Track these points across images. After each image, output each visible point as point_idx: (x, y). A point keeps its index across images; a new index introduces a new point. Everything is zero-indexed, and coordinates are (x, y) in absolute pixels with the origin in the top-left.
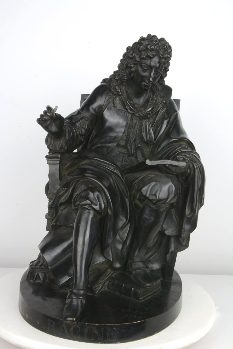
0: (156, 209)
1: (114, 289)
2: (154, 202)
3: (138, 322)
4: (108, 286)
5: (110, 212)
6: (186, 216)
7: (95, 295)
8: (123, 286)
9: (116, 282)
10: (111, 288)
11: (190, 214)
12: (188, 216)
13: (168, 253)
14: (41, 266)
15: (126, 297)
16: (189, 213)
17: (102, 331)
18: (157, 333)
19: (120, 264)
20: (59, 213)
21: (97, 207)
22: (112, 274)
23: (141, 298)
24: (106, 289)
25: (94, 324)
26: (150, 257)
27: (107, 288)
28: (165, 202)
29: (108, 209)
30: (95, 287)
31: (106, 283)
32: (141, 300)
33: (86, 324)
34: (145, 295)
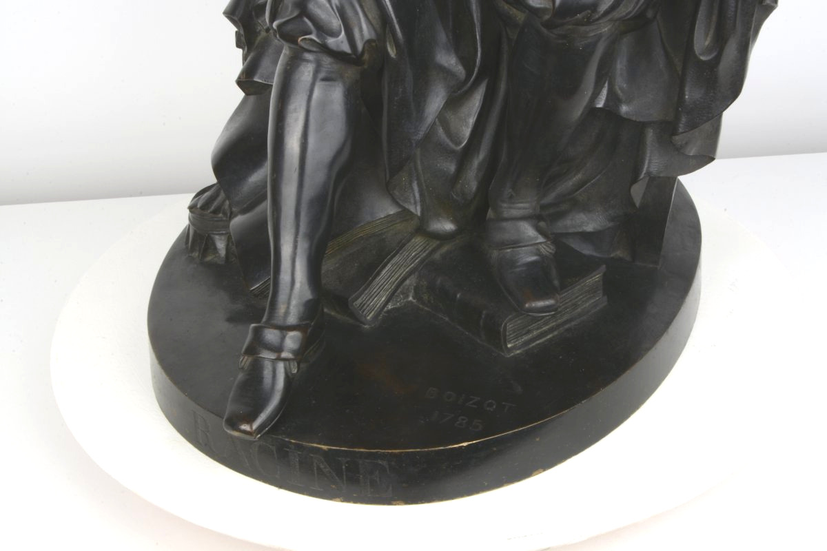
0: (560, 41)
1: (432, 302)
2: (547, 17)
3: (465, 444)
4: (417, 289)
5: (392, 52)
6: (695, 57)
7: (365, 324)
8: (458, 296)
9: (439, 281)
10: (426, 297)
11: (708, 50)
12: (703, 58)
13: (635, 180)
14: (215, 212)
15: (467, 333)
16: (707, 43)
17: (344, 467)
18: (544, 470)
19: (454, 221)
20: (259, 38)
21: (339, 42)
22: (434, 251)
23: (509, 346)
24: (411, 298)
25: (315, 445)
26: (577, 190)
27: (414, 298)
28: (589, 18)
29: (385, 42)
30: (359, 301)
31: (408, 282)
32: (510, 350)
33: (291, 443)
34: (529, 332)
